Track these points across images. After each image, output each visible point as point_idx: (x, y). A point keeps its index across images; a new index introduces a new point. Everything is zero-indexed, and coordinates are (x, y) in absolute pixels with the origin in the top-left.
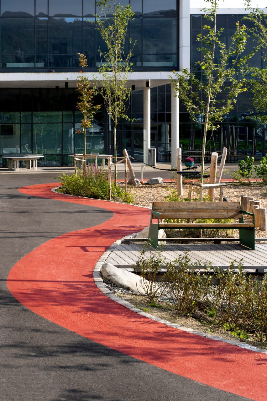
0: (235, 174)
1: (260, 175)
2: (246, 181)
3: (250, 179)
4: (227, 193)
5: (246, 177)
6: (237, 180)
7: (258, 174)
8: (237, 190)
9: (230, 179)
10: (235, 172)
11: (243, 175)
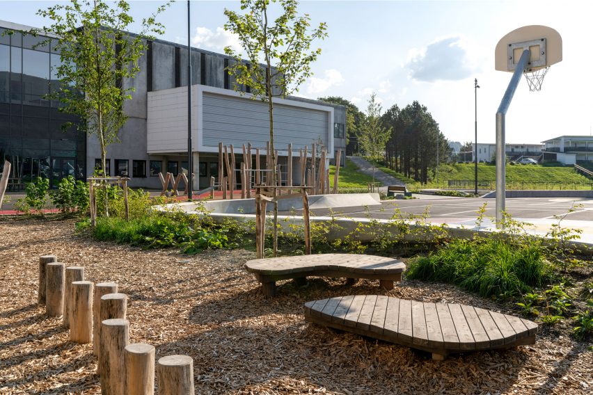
0: (19, 204)
1: (58, 204)
2: (37, 213)
3: (42, 210)
4: (5, 234)
5: (37, 207)
6: (23, 211)
7: (55, 203)
8: (23, 228)
9: (12, 210)
10: (19, 200)
11: (32, 204)
